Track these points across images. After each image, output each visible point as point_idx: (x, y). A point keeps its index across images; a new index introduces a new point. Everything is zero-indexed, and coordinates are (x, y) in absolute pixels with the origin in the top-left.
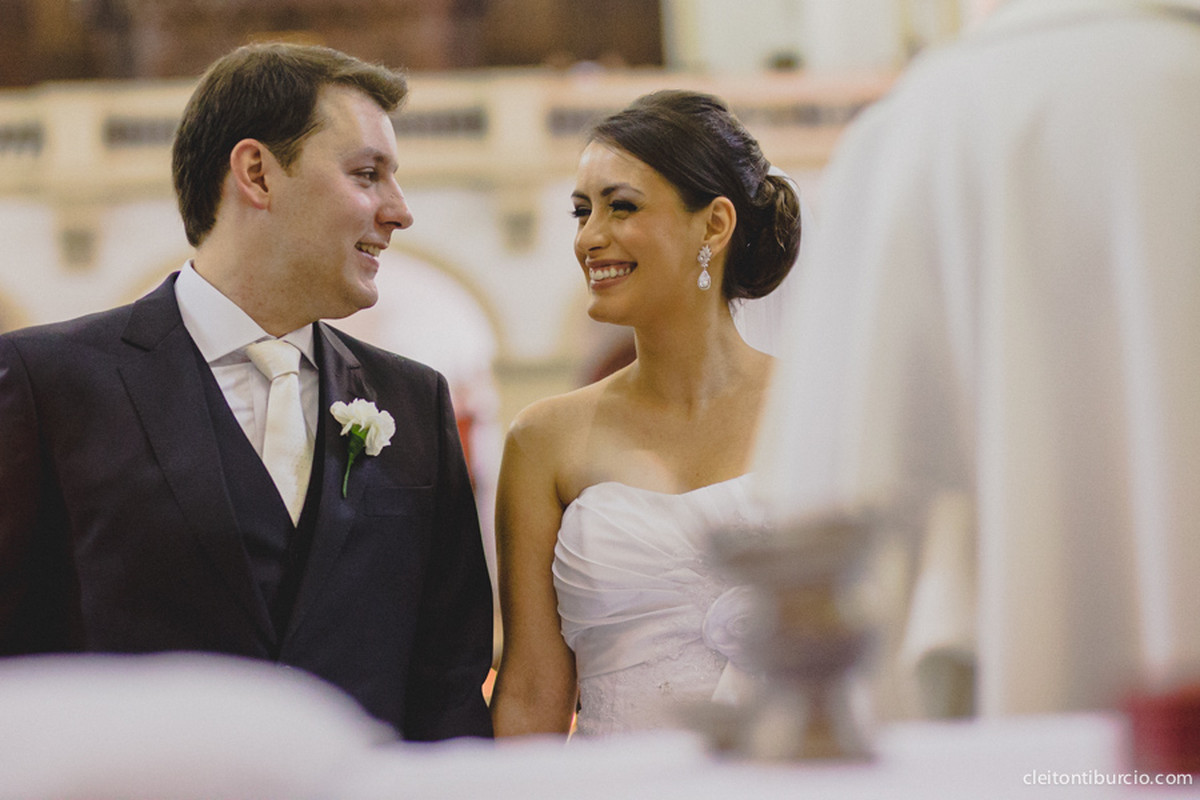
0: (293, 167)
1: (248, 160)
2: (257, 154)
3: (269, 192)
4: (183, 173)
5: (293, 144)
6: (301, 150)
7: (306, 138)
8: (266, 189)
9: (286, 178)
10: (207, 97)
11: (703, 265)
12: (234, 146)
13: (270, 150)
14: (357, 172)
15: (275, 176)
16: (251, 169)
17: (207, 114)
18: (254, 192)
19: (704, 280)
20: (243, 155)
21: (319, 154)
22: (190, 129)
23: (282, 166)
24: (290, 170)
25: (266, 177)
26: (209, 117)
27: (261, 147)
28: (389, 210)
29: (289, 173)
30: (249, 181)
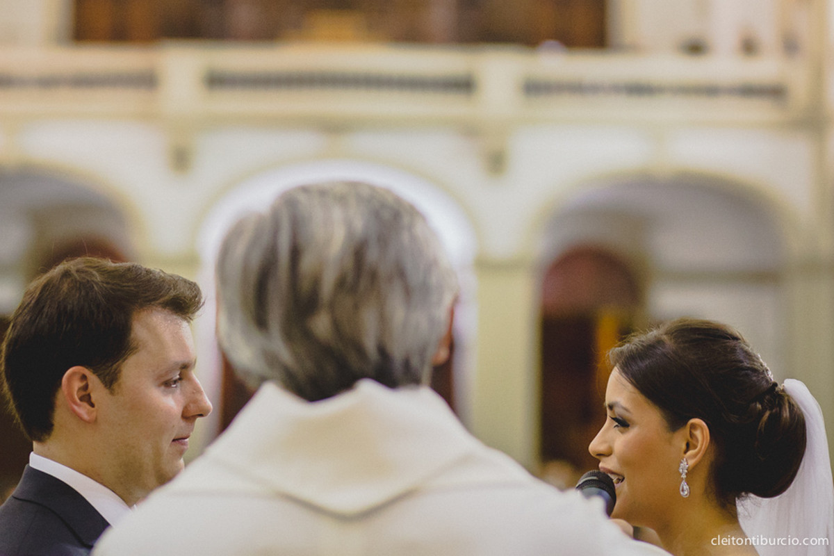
0: (115, 386)
1: (77, 384)
2: (84, 377)
5: (113, 367)
6: (120, 371)
7: (125, 360)
8: (92, 405)
9: (109, 396)
11: (682, 476)
12: (64, 374)
13: (94, 373)
18: (83, 410)
19: (685, 489)
21: (133, 371)
23: (106, 386)
24: (113, 390)
25: (92, 395)
28: (192, 405)
29: (112, 392)
30: (78, 401)
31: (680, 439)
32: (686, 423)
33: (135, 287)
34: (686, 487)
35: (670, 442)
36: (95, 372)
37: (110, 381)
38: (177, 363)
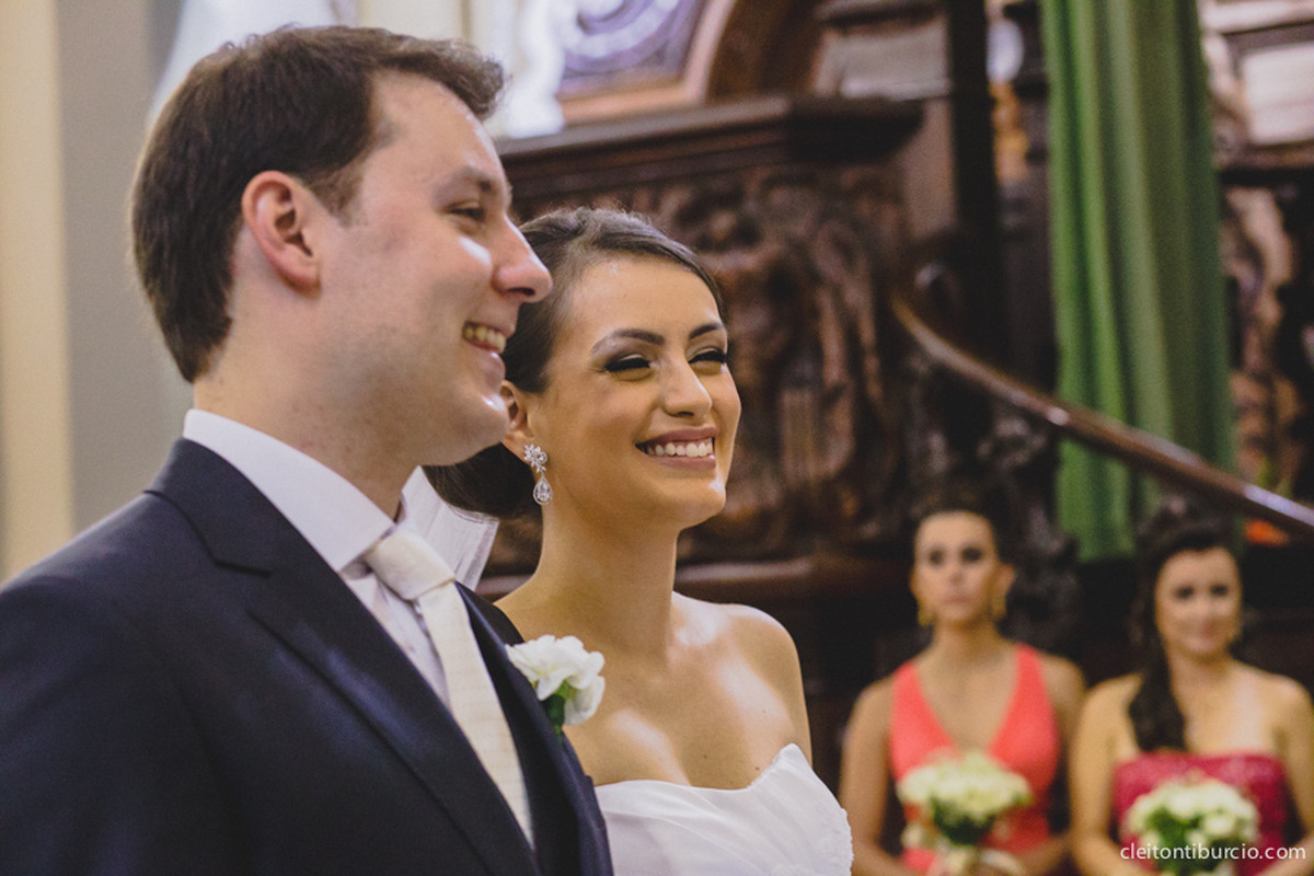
4: (159, 250)
10: (183, 120)
14: (453, 209)
15: (322, 230)
17: (187, 145)
22: (159, 177)
26: (192, 151)
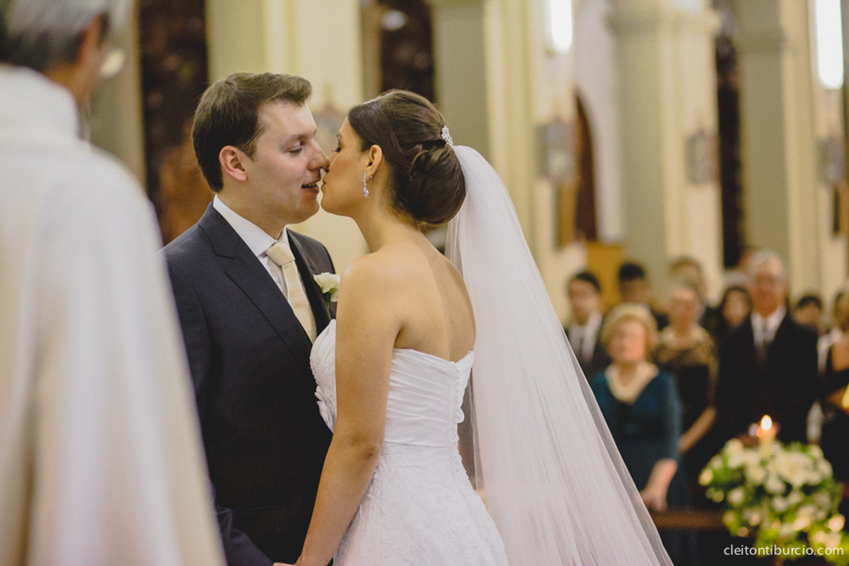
0: (253, 156)
1: (230, 158)
2: (233, 153)
3: (246, 170)
5: (251, 144)
6: (256, 146)
7: (257, 139)
8: (244, 170)
9: (252, 163)
11: (364, 183)
12: (219, 153)
16: (232, 161)
18: (238, 174)
20: (227, 156)
21: (266, 146)
23: (248, 157)
24: (253, 158)
25: (242, 164)
27: (234, 149)
28: (314, 162)
29: (253, 160)
30: (232, 168)
31: (365, 160)
32: (370, 148)
33: (260, 90)
34: (367, 192)
35: (359, 159)
36: (240, 148)
37: (251, 153)
38: (294, 136)
